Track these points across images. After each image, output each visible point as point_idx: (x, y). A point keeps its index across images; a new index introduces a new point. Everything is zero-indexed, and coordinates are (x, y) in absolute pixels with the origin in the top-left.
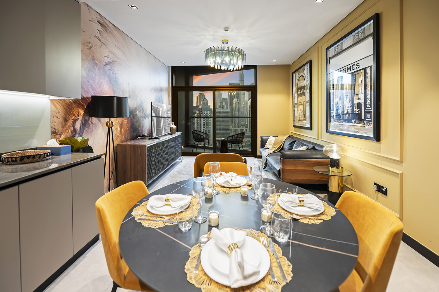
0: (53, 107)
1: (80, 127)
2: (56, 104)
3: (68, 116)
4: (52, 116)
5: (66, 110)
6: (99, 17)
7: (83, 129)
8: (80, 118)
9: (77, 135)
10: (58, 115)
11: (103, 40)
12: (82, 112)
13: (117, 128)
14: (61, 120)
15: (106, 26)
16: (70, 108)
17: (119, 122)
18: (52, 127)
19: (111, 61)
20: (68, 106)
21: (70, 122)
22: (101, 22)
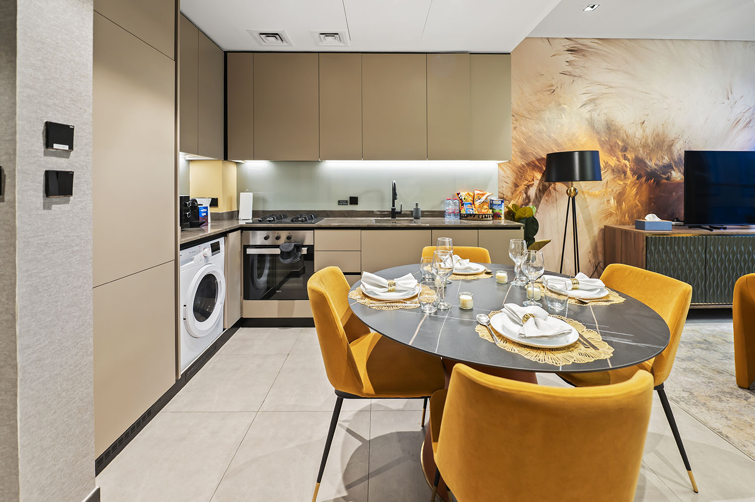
0: (501, 172)
1: (536, 193)
2: (505, 168)
3: (519, 180)
4: (500, 181)
5: (517, 174)
6: (568, 42)
7: (540, 196)
8: (536, 183)
9: (531, 204)
10: (507, 180)
11: (577, 72)
12: (539, 176)
13: (608, 201)
14: (511, 185)
15: (583, 48)
16: (522, 171)
17: (615, 190)
18: (499, 192)
19: (595, 97)
20: (520, 170)
21: (522, 188)
22: (572, 49)
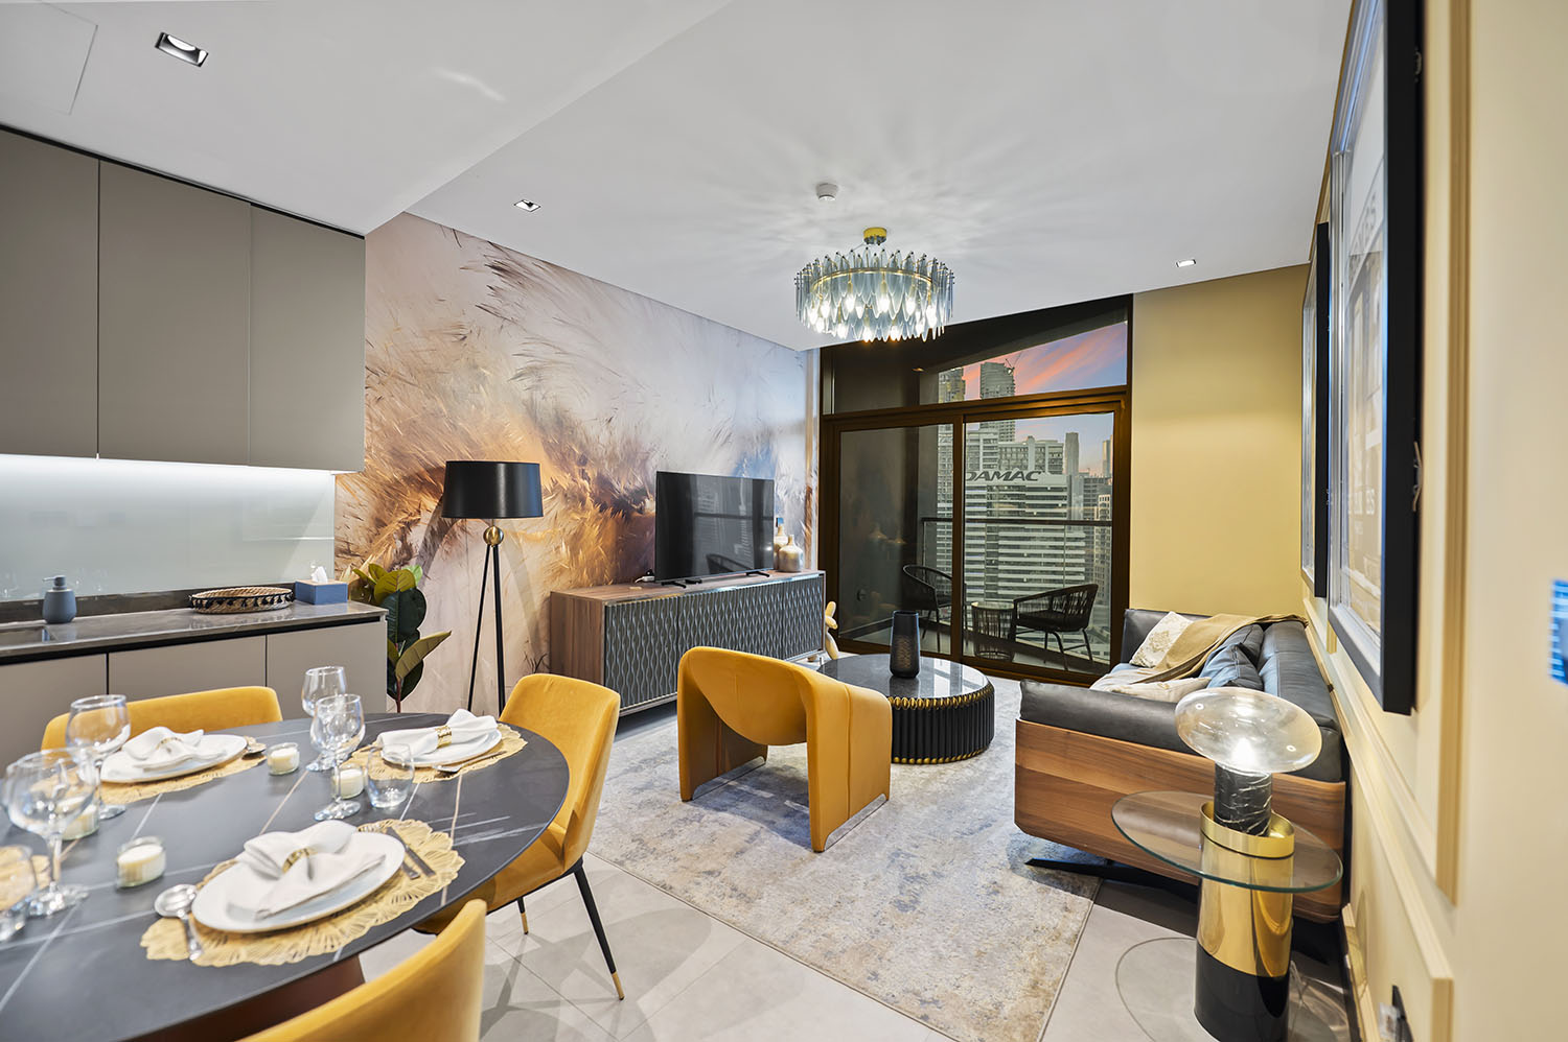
0: (343, 492)
1: (425, 539)
2: (352, 485)
3: (386, 513)
4: (339, 512)
5: (382, 498)
6: (494, 252)
7: (434, 545)
8: (426, 517)
9: (414, 560)
10: (357, 513)
11: (509, 312)
12: (431, 503)
13: (557, 548)
14: (367, 522)
15: (520, 270)
16: (393, 493)
17: (567, 530)
18: (337, 539)
19: (539, 364)
20: (389, 490)
21: (394, 527)
22: (501, 266)
